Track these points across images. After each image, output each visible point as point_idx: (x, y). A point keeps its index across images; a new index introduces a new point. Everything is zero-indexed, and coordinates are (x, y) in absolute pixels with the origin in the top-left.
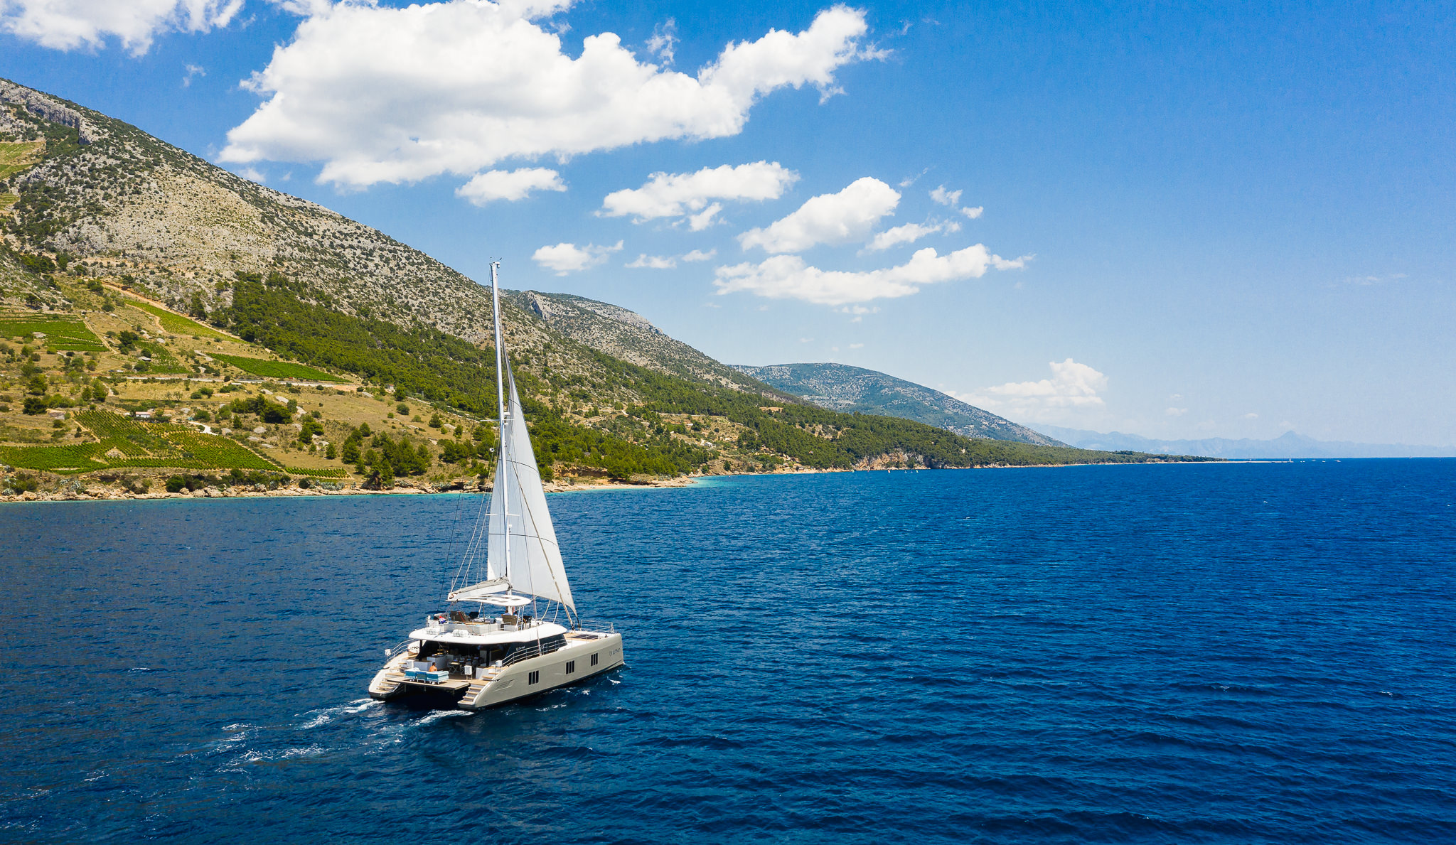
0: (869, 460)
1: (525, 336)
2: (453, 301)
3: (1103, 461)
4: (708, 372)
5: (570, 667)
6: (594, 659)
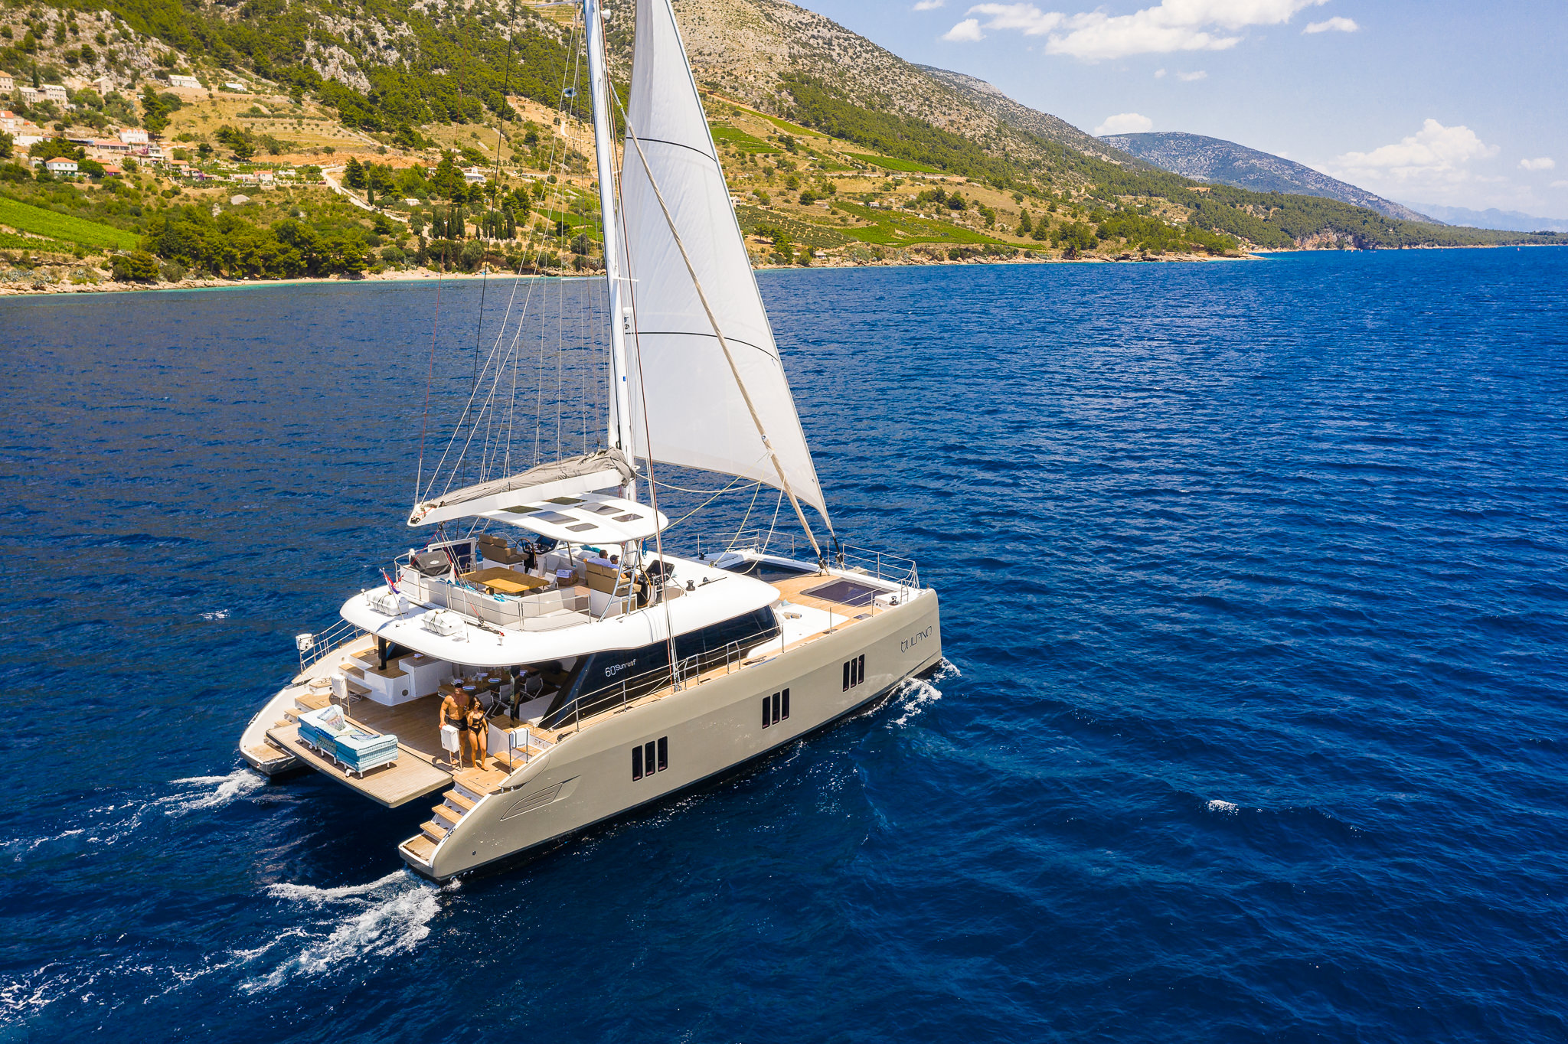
0: (1302, 240)
1: (978, 121)
2: (910, 87)
3: (1523, 242)
4: (1086, 149)
5: (775, 707)
6: (853, 672)
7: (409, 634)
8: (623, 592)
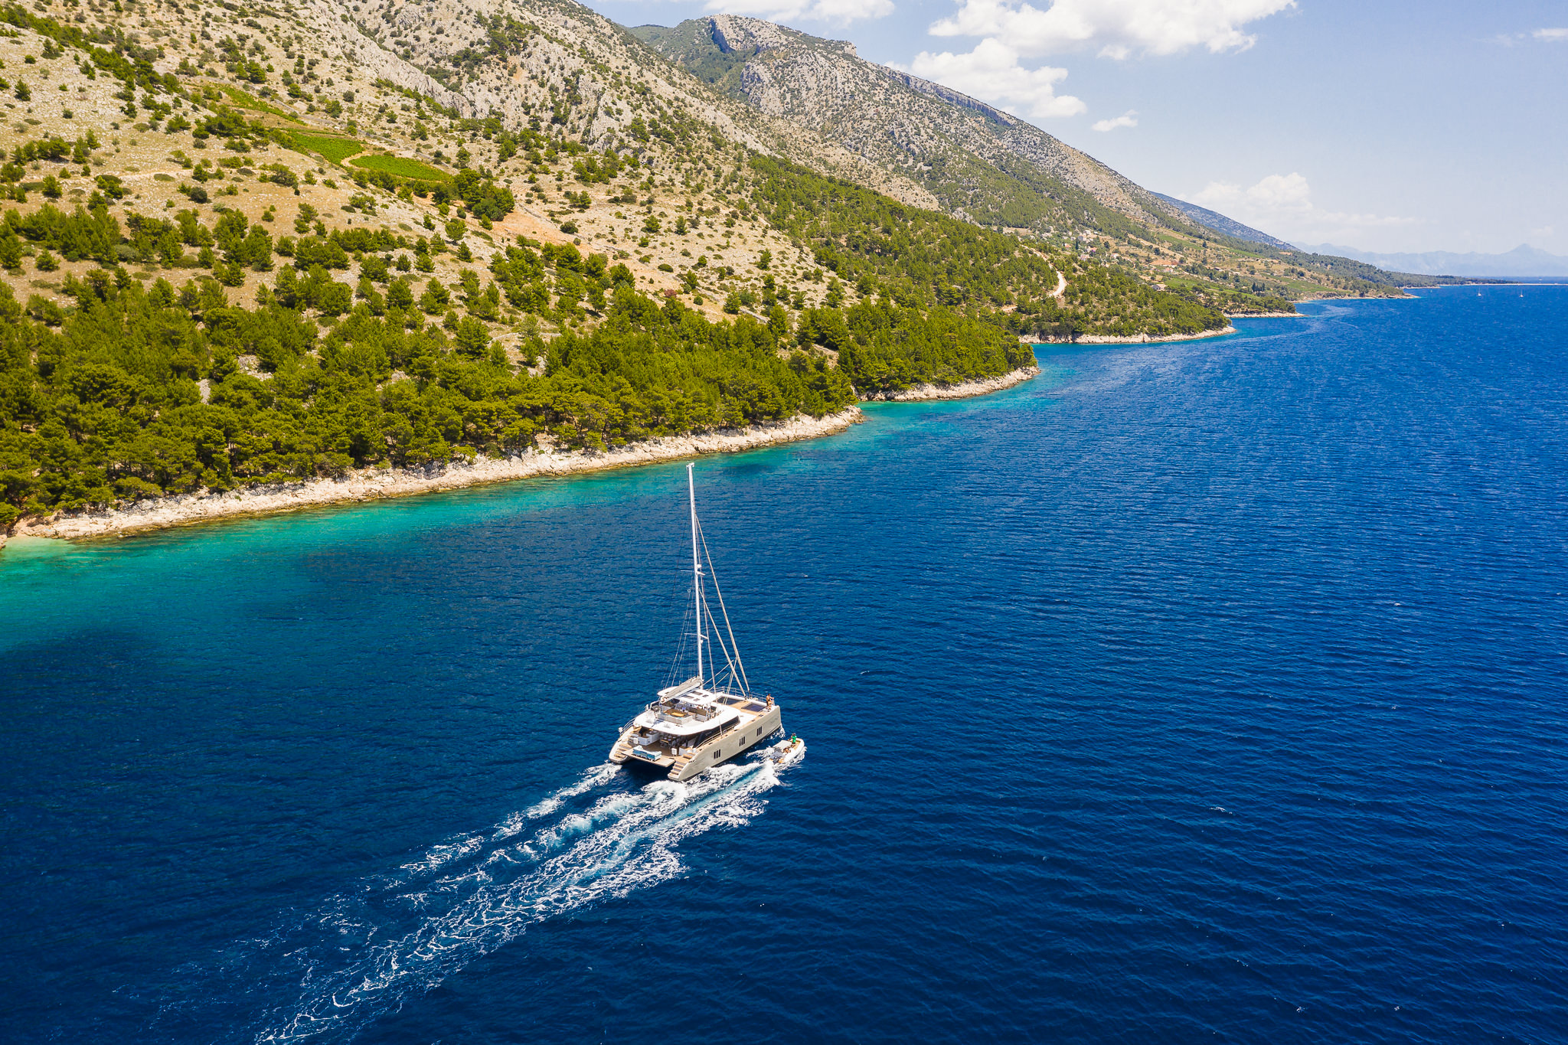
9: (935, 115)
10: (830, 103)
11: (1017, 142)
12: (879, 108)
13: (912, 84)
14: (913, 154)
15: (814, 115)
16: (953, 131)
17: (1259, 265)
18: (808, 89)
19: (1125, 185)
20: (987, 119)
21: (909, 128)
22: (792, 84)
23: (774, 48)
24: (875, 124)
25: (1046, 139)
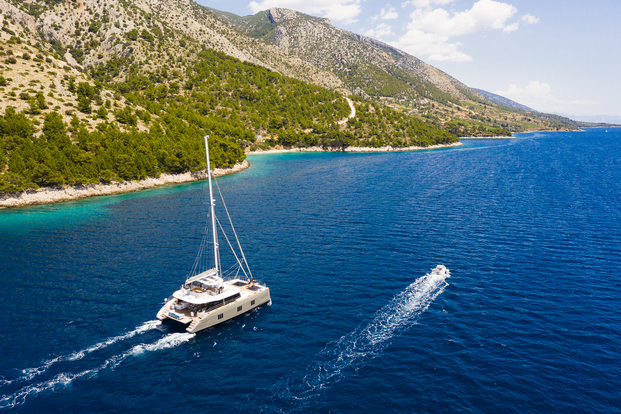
5: (240, 308)
6: (253, 302)
7: (185, 299)
8: (217, 292)
9: (360, 48)
10: (311, 42)
11: (405, 63)
12: (331, 44)
13: (361, 39)
14: (344, 64)
15: (303, 48)
16: (368, 55)
17: (510, 116)
18: (302, 37)
19: (454, 82)
20: (392, 53)
21: (343, 52)
22: (295, 35)
23: (290, 20)
24: (327, 51)
25: (418, 61)
